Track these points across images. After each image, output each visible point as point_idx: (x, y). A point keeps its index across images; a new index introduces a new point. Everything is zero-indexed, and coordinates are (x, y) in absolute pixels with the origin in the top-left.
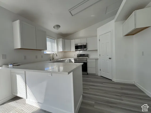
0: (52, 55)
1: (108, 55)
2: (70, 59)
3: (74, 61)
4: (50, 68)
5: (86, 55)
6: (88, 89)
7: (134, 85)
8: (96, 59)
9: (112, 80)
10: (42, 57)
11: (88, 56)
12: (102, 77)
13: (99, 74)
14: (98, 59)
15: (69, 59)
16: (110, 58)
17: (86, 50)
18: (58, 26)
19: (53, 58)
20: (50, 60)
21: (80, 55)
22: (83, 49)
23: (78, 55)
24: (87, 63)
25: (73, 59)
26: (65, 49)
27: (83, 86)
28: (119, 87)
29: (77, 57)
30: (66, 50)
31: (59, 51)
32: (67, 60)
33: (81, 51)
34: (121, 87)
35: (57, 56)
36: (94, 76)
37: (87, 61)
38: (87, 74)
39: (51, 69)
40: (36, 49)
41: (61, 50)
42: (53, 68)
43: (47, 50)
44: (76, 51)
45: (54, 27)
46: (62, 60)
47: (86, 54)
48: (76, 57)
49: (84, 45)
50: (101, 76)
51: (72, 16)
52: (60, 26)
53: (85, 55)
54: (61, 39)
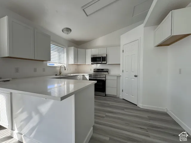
0: (58, 69)
1: (134, 72)
2: (84, 74)
3: (89, 77)
4: (56, 85)
5: (106, 71)
6: (103, 117)
7: (166, 114)
8: (117, 76)
9: (137, 105)
10: (44, 70)
11: (107, 72)
12: (124, 101)
13: (120, 96)
14: (120, 76)
15: (82, 74)
16: (136, 76)
17: (106, 63)
18: (69, 30)
19: (60, 72)
20: (56, 75)
21: (98, 70)
22: (101, 62)
23: (95, 69)
24: (105, 80)
25: (87, 74)
26: (78, 61)
27: (95, 112)
28: (146, 115)
29: (94, 72)
30: (78, 63)
31: (69, 64)
32: (79, 76)
33: (99, 65)
34: (148, 117)
35: (65, 70)
36: (115, 98)
37: (105, 78)
38: (106, 95)
39: (57, 87)
40: (33, 59)
41: (72, 61)
42: (60, 86)
43: (51, 61)
44: (92, 64)
45: (63, 31)
46: (72, 75)
47: (105, 69)
48: (92, 72)
49: (103, 57)
50: (123, 99)
51: (87, 16)
52: (71, 30)
53: (104, 71)
54: (73, 48)
